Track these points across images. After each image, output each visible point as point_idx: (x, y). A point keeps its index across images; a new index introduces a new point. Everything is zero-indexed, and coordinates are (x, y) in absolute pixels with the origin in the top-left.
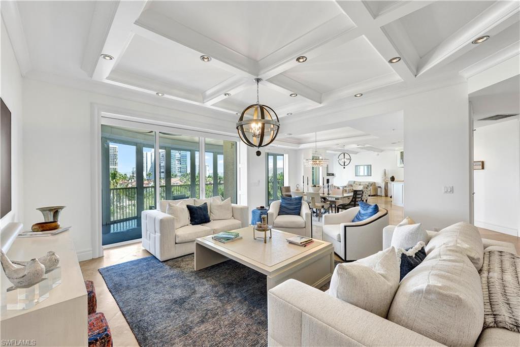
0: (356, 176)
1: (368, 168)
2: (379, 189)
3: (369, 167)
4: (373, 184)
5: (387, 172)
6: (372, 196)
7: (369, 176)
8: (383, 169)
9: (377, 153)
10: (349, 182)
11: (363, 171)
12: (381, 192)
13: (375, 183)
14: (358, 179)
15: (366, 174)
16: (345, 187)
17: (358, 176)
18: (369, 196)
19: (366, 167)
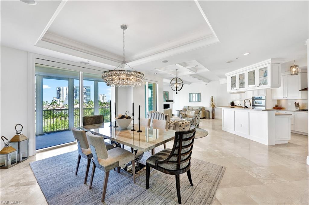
0: (190, 102)
1: (198, 96)
2: (207, 113)
3: (199, 94)
4: (203, 109)
5: (213, 98)
6: (202, 118)
7: (199, 102)
8: (211, 96)
9: (205, 83)
10: (184, 106)
11: (195, 98)
12: (209, 115)
13: (204, 107)
14: (191, 105)
15: (197, 101)
16: (181, 111)
17: (191, 102)
18: (200, 118)
19: (197, 94)
